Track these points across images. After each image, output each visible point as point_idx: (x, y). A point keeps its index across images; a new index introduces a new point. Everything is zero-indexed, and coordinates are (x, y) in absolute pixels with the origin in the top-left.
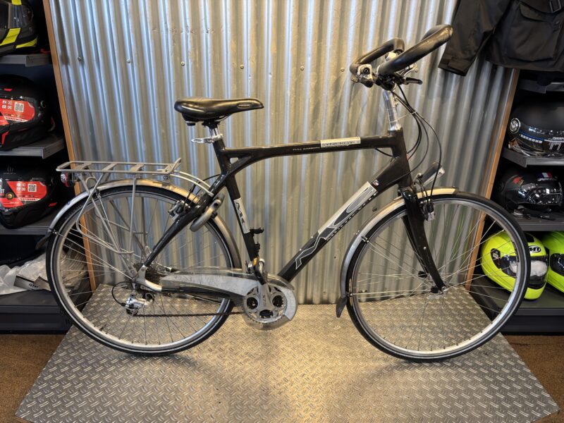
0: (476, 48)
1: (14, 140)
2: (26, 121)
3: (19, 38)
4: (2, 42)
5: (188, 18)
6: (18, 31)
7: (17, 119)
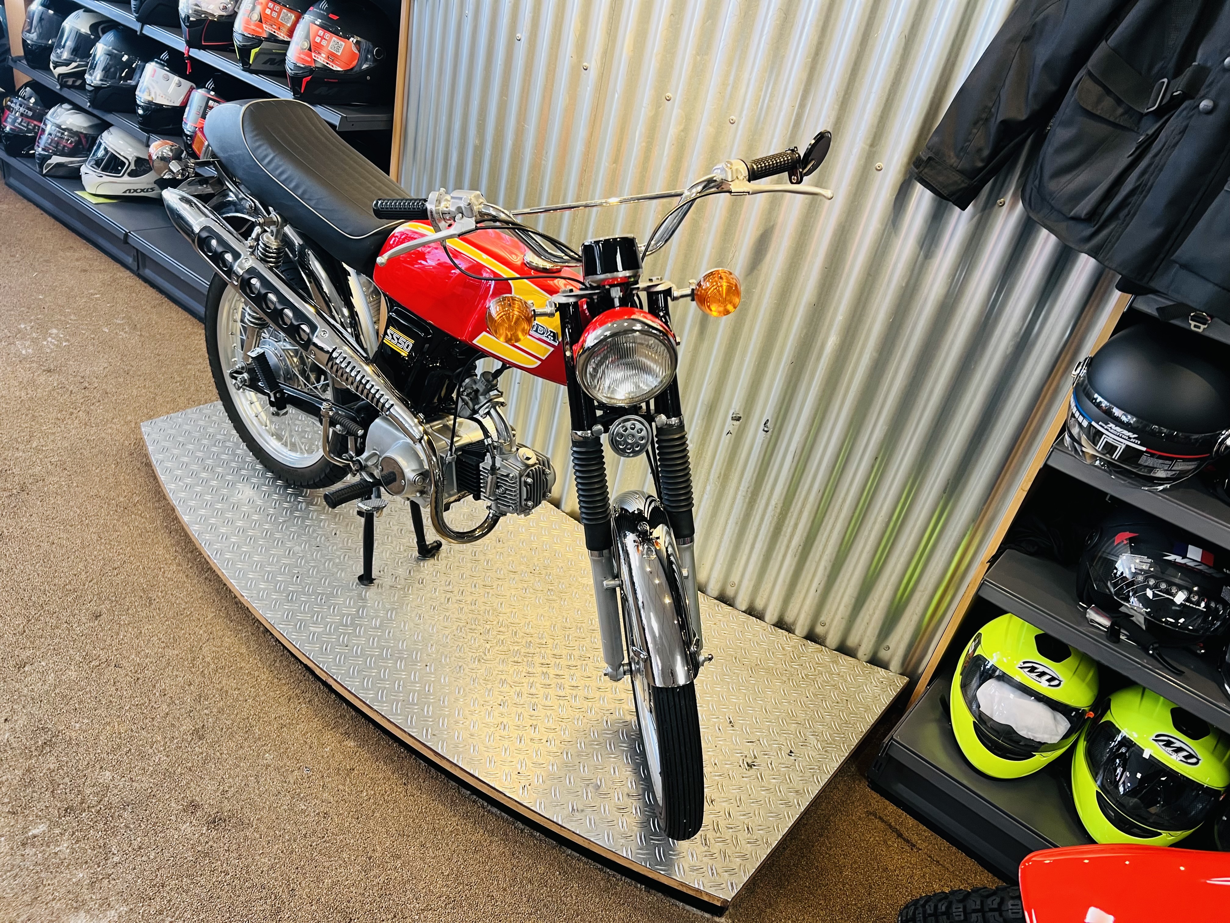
1: (317, 92)
2: (339, 69)
7: (328, 63)
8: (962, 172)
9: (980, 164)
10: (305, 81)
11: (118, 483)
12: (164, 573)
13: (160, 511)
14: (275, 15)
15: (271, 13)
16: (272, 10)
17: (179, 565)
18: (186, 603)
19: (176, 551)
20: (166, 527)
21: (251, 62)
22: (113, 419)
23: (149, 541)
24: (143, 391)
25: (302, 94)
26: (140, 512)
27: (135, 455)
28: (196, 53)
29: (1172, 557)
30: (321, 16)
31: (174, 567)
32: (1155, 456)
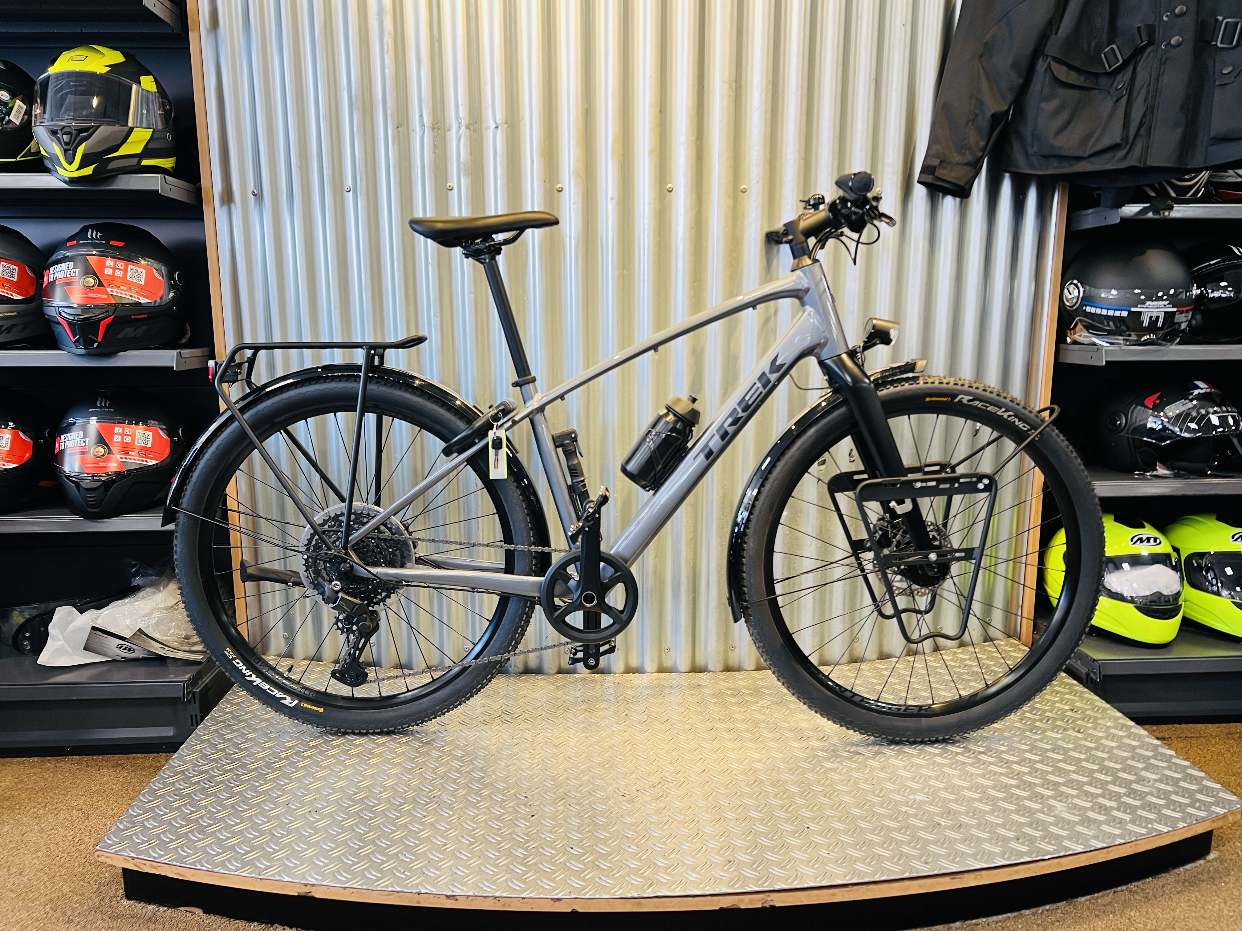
0: (982, 144)
3: (149, 146)
4: (117, 151)
5: (460, 103)
6: (147, 134)
7: (131, 296)
8: (968, 164)
10: (103, 324)
25: (99, 344)
30: (98, 246)
32: (1181, 313)
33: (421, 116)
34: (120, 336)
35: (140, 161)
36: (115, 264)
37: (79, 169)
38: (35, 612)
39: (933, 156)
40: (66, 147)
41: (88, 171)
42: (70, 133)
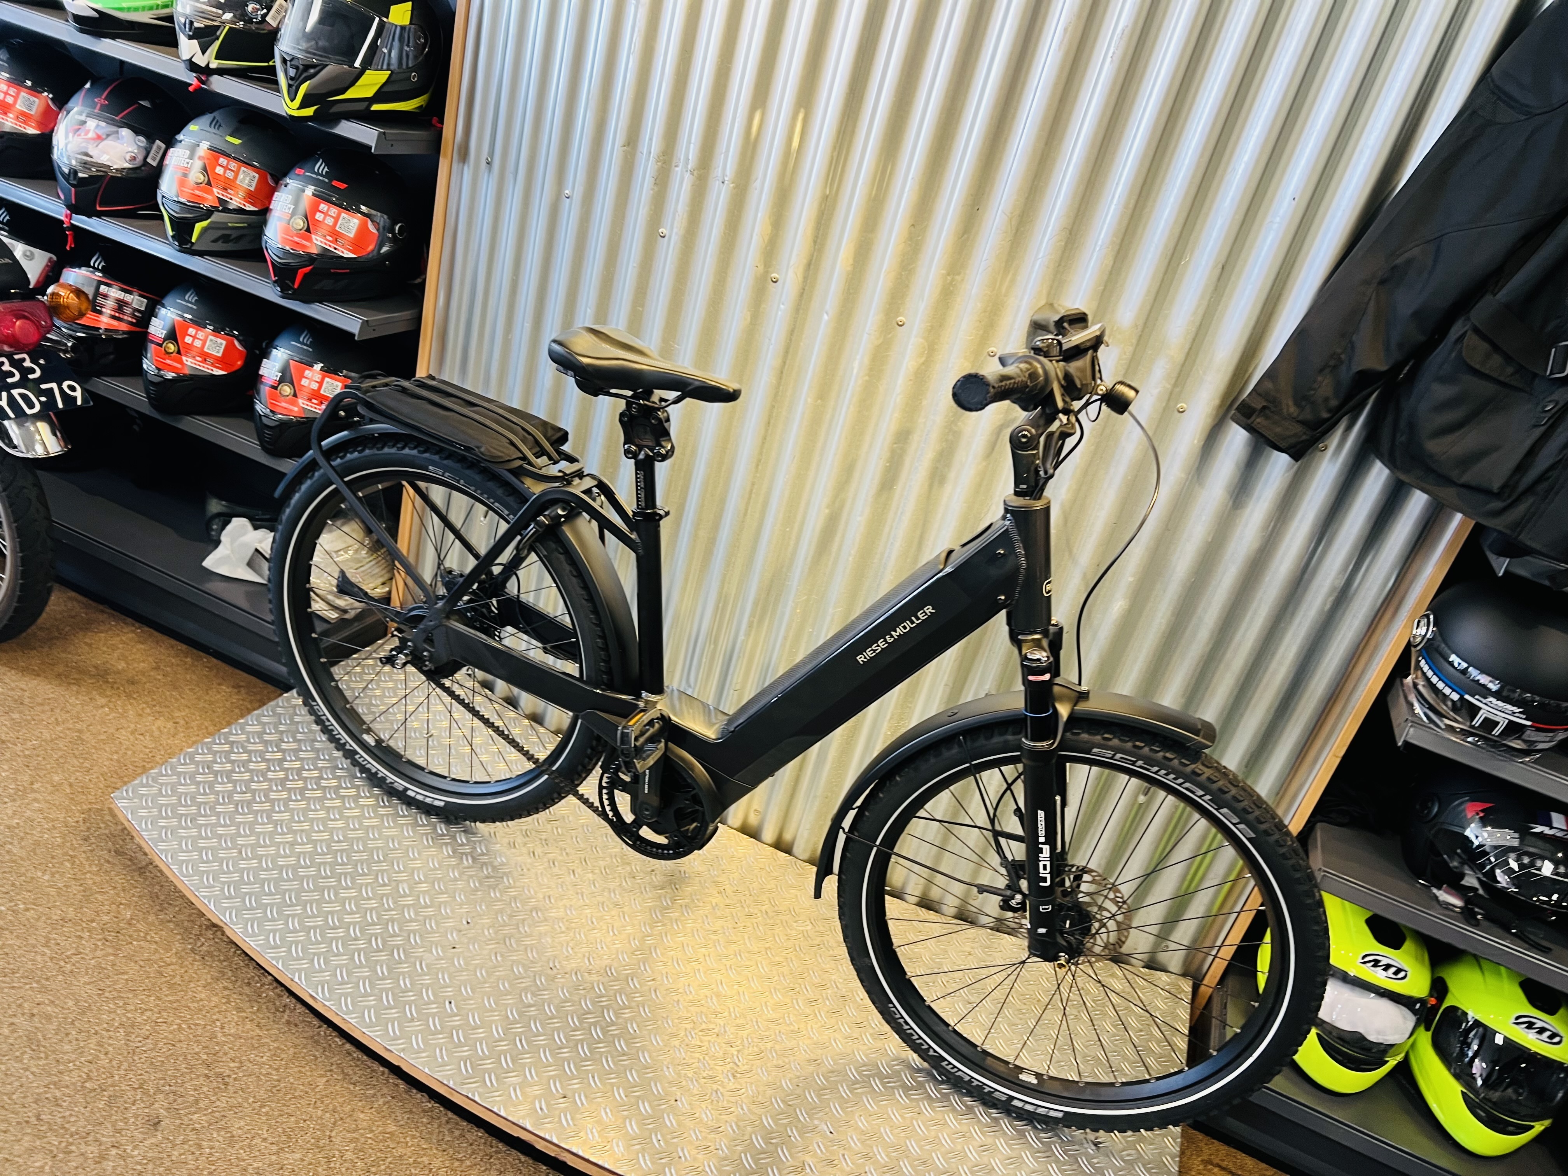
0: (1334, 403)
1: (319, 287)
2: (353, 256)
3: (385, 89)
4: (343, 93)
5: (693, 141)
6: (383, 76)
7: (335, 249)
8: (1303, 423)
9: (1325, 415)
10: (301, 272)
11: (87, 895)
12: (222, 1028)
13: (171, 925)
14: (230, 175)
15: (225, 172)
16: (226, 168)
17: (239, 1010)
18: (277, 1070)
19: (225, 988)
20: (193, 950)
21: (193, 240)
22: (32, 784)
23: (177, 979)
24: (59, 728)
25: (295, 290)
26: (142, 934)
27: (93, 840)
28: (81, 221)
29: (1539, 829)
30: (316, 182)
31: (234, 1016)
32: (1538, 730)
33: (651, 139)
34: (316, 288)
35: (370, 105)
36: (328, 210)
37: (300, 108)
38: (224, 510)
39: (1260, 395)
40: (291, 82)
41: (309, 112)
42: (297, 68)
